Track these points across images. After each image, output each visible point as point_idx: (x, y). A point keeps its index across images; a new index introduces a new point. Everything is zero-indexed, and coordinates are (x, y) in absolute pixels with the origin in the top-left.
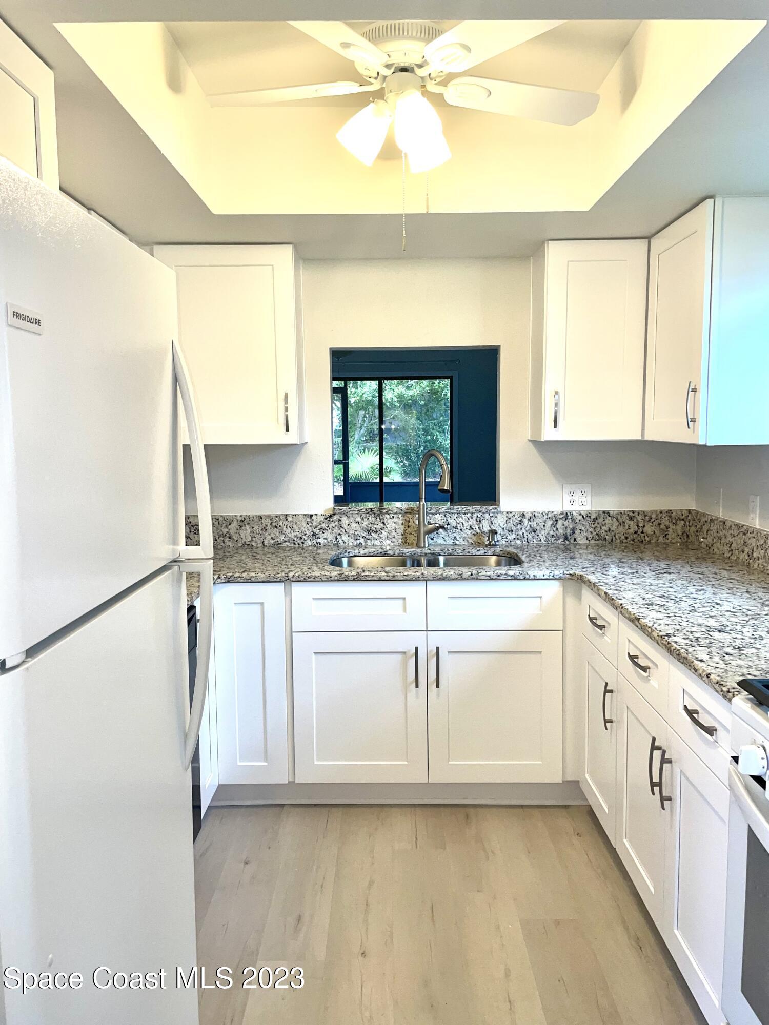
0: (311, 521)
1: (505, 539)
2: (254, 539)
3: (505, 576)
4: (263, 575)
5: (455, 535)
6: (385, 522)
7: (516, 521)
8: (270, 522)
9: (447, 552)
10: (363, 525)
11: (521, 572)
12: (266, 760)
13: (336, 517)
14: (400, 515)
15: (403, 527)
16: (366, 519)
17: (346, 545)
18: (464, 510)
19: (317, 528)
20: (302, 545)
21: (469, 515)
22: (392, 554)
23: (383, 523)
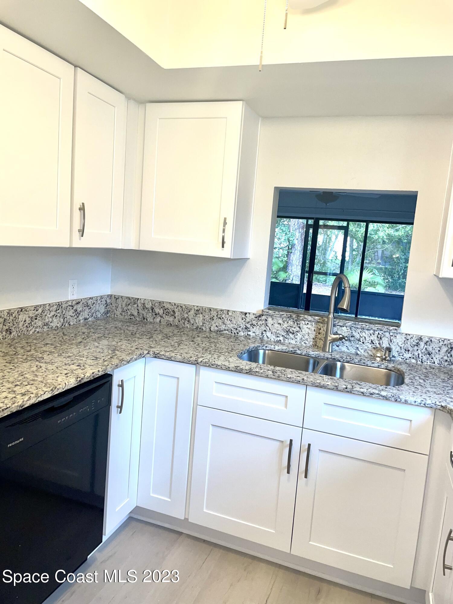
0: (245, 317)
1: (401, 357)
2: (204, 325)
3: (377, 395)
4: (180, 357)
5: (358, 346)
6: (301, 327)
7: (414, 343)
8: (216, 314)
9: (346, 360)
10: (283, 327)
11: (393, 395)
12: (170, 498)
13: (263, 318)
14: (313, 323)
15: (315, 332)
16: (286, 322)
17: (269, 339)
18: (368, 326)
19: (249, 324)
20: (237, 334)
21: (372, 332)
22: (300, 353)
23: (299, 327)
